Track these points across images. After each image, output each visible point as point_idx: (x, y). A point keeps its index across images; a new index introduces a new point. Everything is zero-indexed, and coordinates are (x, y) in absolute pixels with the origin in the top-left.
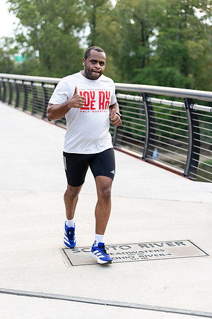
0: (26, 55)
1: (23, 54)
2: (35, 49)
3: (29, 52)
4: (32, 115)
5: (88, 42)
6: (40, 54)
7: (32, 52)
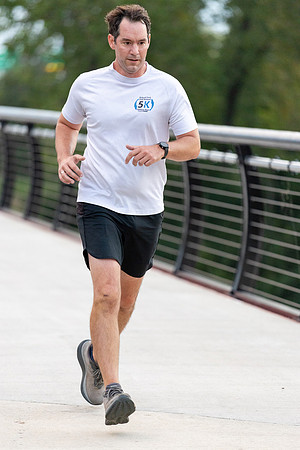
0: (20, 49)
1: (11, 47)
2: (52, 30)
3: (32, 38)
4: (55, 230)
5: (228, 14)
6: (65, 46)
7: (41, 39)
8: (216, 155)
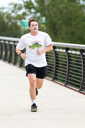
8: (61, 50)
